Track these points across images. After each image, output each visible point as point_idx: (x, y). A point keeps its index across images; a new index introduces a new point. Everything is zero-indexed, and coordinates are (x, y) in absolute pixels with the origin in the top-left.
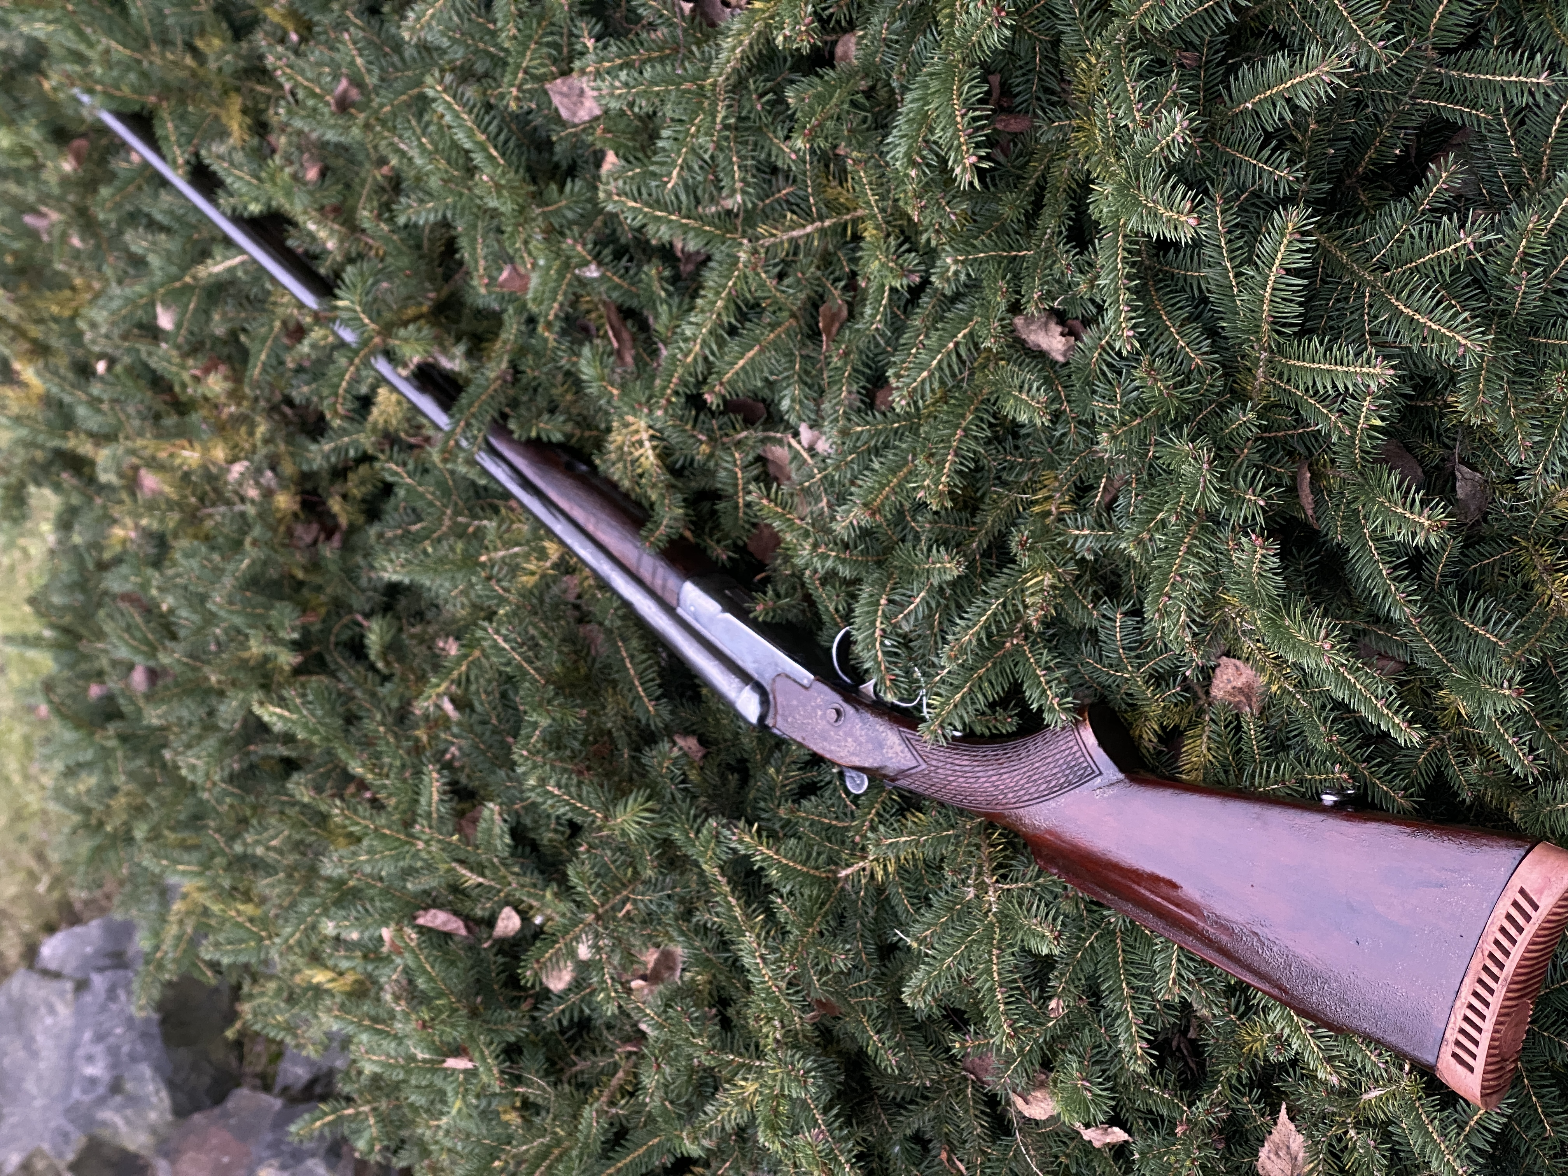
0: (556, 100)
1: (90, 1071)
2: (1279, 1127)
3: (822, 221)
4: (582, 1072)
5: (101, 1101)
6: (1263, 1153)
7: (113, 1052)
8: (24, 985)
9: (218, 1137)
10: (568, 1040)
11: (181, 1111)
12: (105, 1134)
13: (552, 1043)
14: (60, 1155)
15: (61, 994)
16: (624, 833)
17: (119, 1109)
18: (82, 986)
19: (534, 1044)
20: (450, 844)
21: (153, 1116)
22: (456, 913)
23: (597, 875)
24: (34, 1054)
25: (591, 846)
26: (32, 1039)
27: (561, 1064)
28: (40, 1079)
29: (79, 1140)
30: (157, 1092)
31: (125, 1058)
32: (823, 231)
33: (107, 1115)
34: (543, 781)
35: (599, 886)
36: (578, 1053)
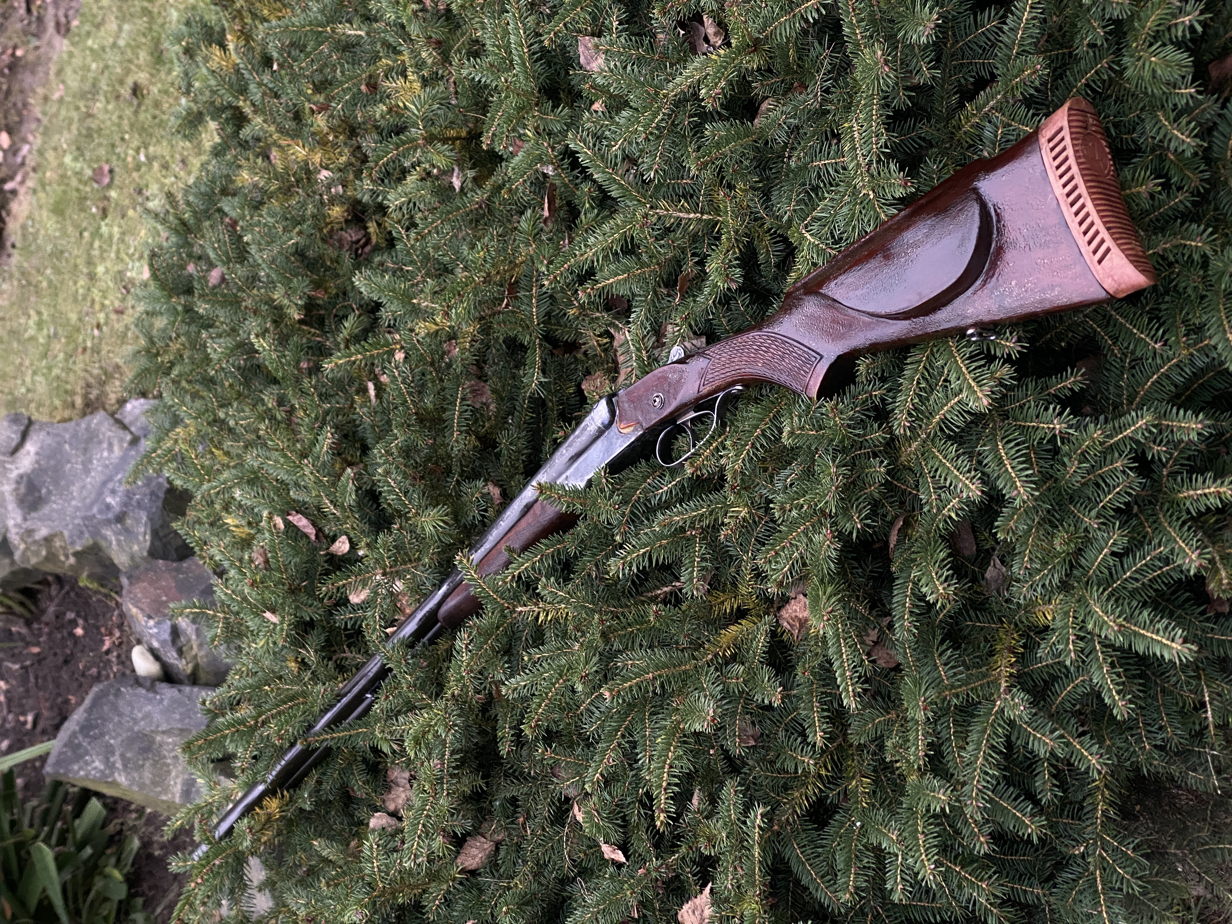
0: (581, 49)
1: (109, 500)
2: (703, 896)
3: (702, 214)
4: (347, 659)
5: (108, 522)
6: (686, 907)
7: (129, 495)
8: (100, 423)
9: (168, 581)
10: (346, 635)
11: (153, 554)
12: (103, 544)
13: (335, 633)
14: (73, 543)
15: (121, 440)
16: (423, 529)
17: (116, 534)
18: (135, 441)
19: (323, 627)
20: (321, 481)
21: (136, 548)
22: (314, 524)
23: (395, 547)
24: (87, 471)
25: (401, 528)
26: (90, 461)
27: (336, 648)
28: (83, 487)
29: (87, 540)
30: (145, 534)
31: (134, 503)
32: (700, 220)
33: (108, 533)
34: (387, 473)
35: (394, 554)
36: (349, 646)
